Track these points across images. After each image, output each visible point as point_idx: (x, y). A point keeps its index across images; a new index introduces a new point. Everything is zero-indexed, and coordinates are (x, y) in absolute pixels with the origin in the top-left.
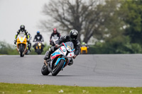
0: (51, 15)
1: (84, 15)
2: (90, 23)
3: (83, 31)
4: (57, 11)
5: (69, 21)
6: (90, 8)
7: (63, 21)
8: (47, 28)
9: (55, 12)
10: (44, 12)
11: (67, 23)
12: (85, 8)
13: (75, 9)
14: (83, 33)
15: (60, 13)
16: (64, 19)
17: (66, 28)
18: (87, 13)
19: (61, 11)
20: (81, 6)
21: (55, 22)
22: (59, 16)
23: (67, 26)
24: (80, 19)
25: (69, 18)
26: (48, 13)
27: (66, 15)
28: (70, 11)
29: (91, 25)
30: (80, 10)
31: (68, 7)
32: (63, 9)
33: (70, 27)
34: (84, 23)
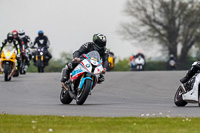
0: (136, 16)
1: (182, 16)
2: (190, 27)
3: (181, 38)
4: (145, 10)
5: (161, 24)
6: (190, 6)
7: (154, 24)
8: (131, 34)
9: (143, 12)
10: (126, 11)
11: (158, 27)
12: (183, 6)
13: (170, 7)
14: (180, 41)
15: (148, 13)
16: (155, 21)
17: (157, 34)
18: (185, 13)
19: (150, 10)
20: (177, 3)
21: (142, 25)
22: (148, 17)
23: (158, 31)
24: (177, 22)
25: (162, 19)
26: (132, 13)
27: (157, 16)
28: (163, 10)
29: (191, 30)
30: (176, 9)
31: (160, 4)
32: (153, 8)
33: (163, 32)
34: (182, 27)
